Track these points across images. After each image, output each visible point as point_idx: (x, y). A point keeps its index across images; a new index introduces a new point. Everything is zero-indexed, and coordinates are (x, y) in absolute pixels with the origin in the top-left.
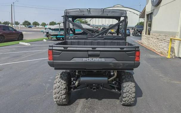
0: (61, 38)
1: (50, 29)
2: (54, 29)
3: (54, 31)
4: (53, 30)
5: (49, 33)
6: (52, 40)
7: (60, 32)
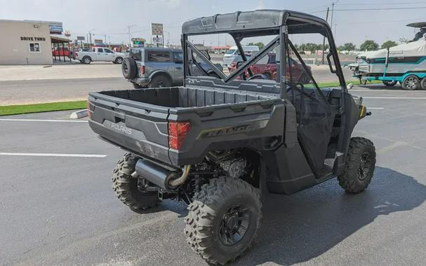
0: (398, 83)
1: (364, 58)
2: (374, 59)
3: (371, 65)
4: (370, 61)
5: (360, 70)
6: (367, 87)
7: (387, 66)
